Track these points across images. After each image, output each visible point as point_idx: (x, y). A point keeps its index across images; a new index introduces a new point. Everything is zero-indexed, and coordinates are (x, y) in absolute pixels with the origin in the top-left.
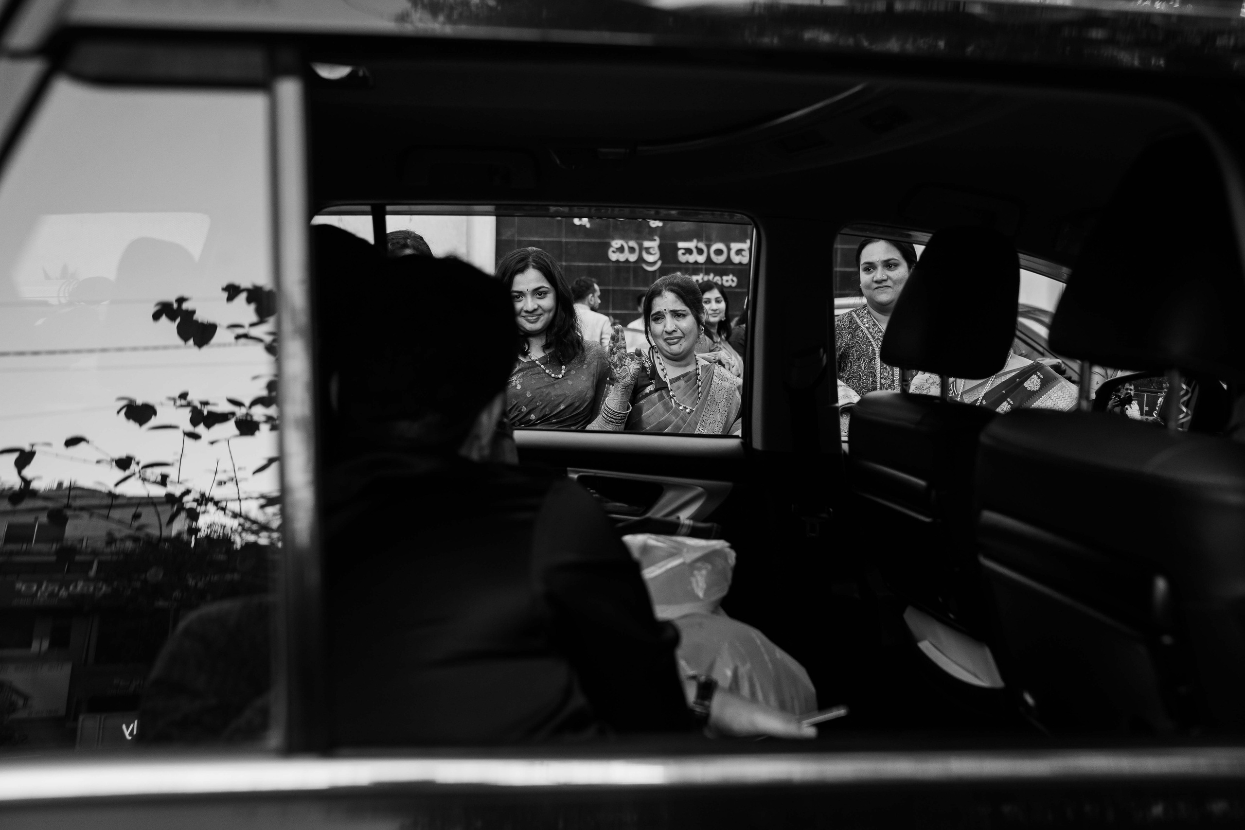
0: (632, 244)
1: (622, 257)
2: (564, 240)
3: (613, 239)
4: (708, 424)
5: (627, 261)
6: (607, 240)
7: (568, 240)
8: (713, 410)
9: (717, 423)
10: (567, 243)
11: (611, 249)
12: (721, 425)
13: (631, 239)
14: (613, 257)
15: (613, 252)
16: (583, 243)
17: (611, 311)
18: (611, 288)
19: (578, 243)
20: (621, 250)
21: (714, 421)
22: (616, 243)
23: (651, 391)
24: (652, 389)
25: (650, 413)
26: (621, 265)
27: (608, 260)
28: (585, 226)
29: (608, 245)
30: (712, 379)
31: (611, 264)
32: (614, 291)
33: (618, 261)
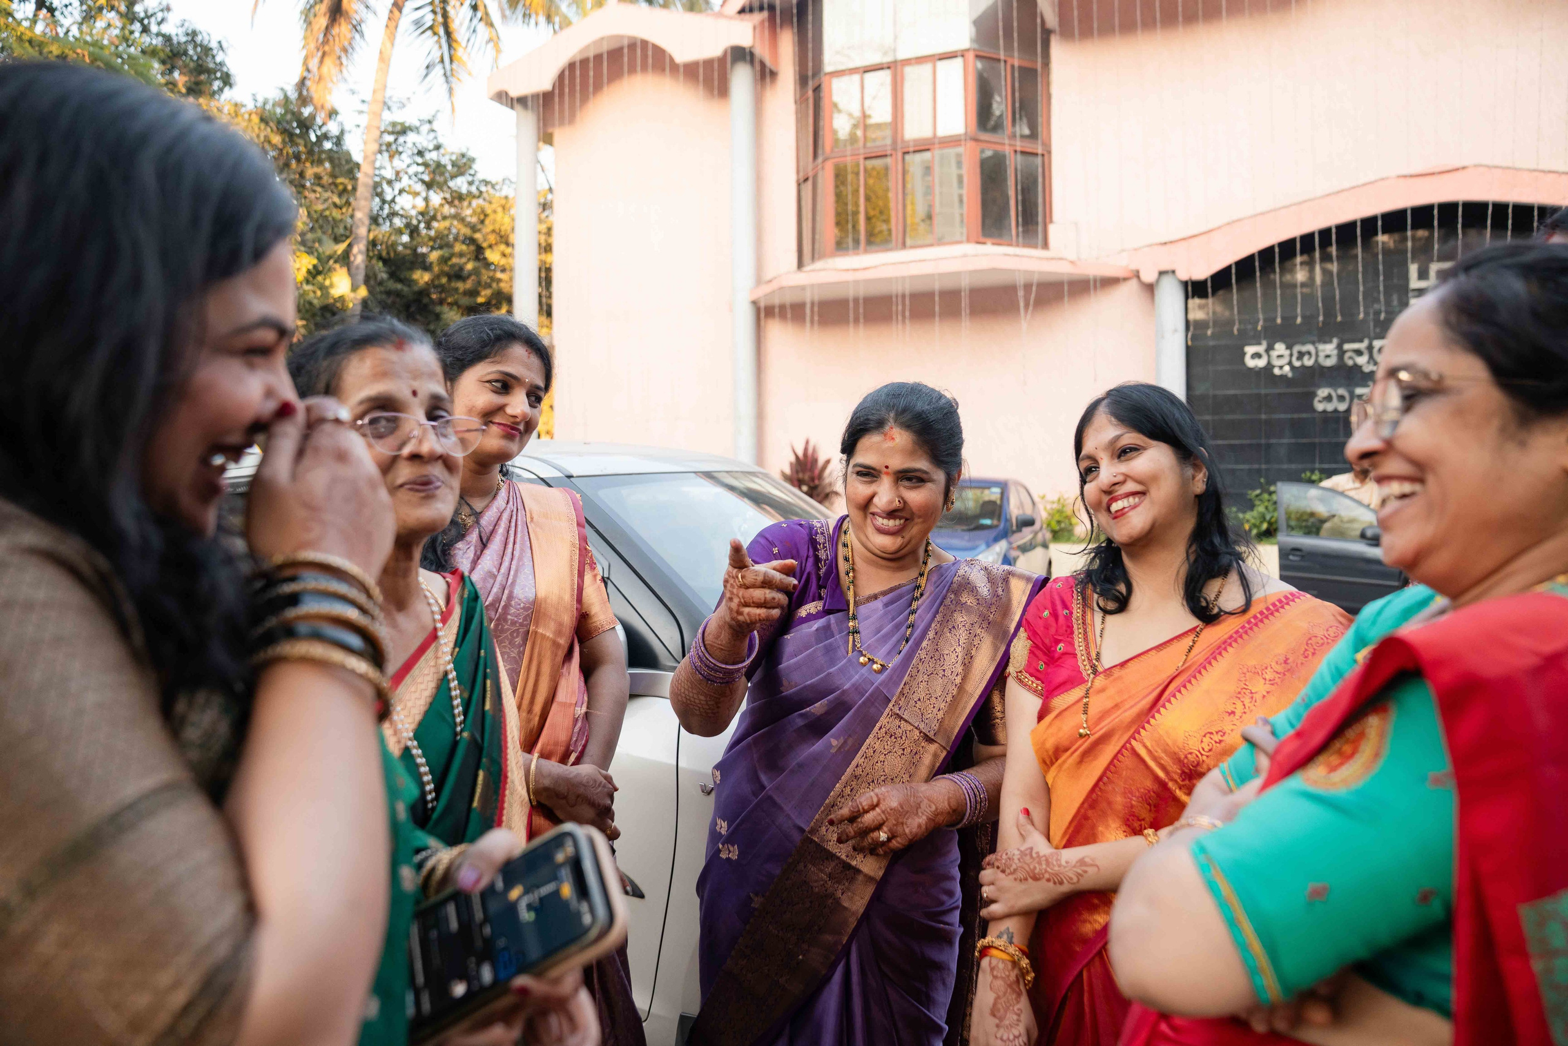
0: (1341, 391)
1: (1330, 407)
2: (1263, 391)
3: (1319, 387)
4: (912, 703)
5: (1336, 411)
6: (1312, 389)
7: (1268, 391)
8: (930, 670)
9: (933, 700)
10: (1266, 395)
11: (1317, 399)
12: (942, 705)
13: (1340, 386)
14: (1320, 407)
15: (1320, 401)
16: (1284, 394)
17: (1317, 465)
18: (1317, 440)
19: (1280, 394)
20: (1329, 398)
21: (928, 696)
22: (1323, 392)
23: (809, 614)
24: (813, 611)
25: (795, 664)
26: (1329, 415)
27: (1314, 410)
28: (1286, 376)
29: (1313, 395)
30: (944, 598)
31: (1316, 415)
32: (1321, 444)
33: (1324, 412)
